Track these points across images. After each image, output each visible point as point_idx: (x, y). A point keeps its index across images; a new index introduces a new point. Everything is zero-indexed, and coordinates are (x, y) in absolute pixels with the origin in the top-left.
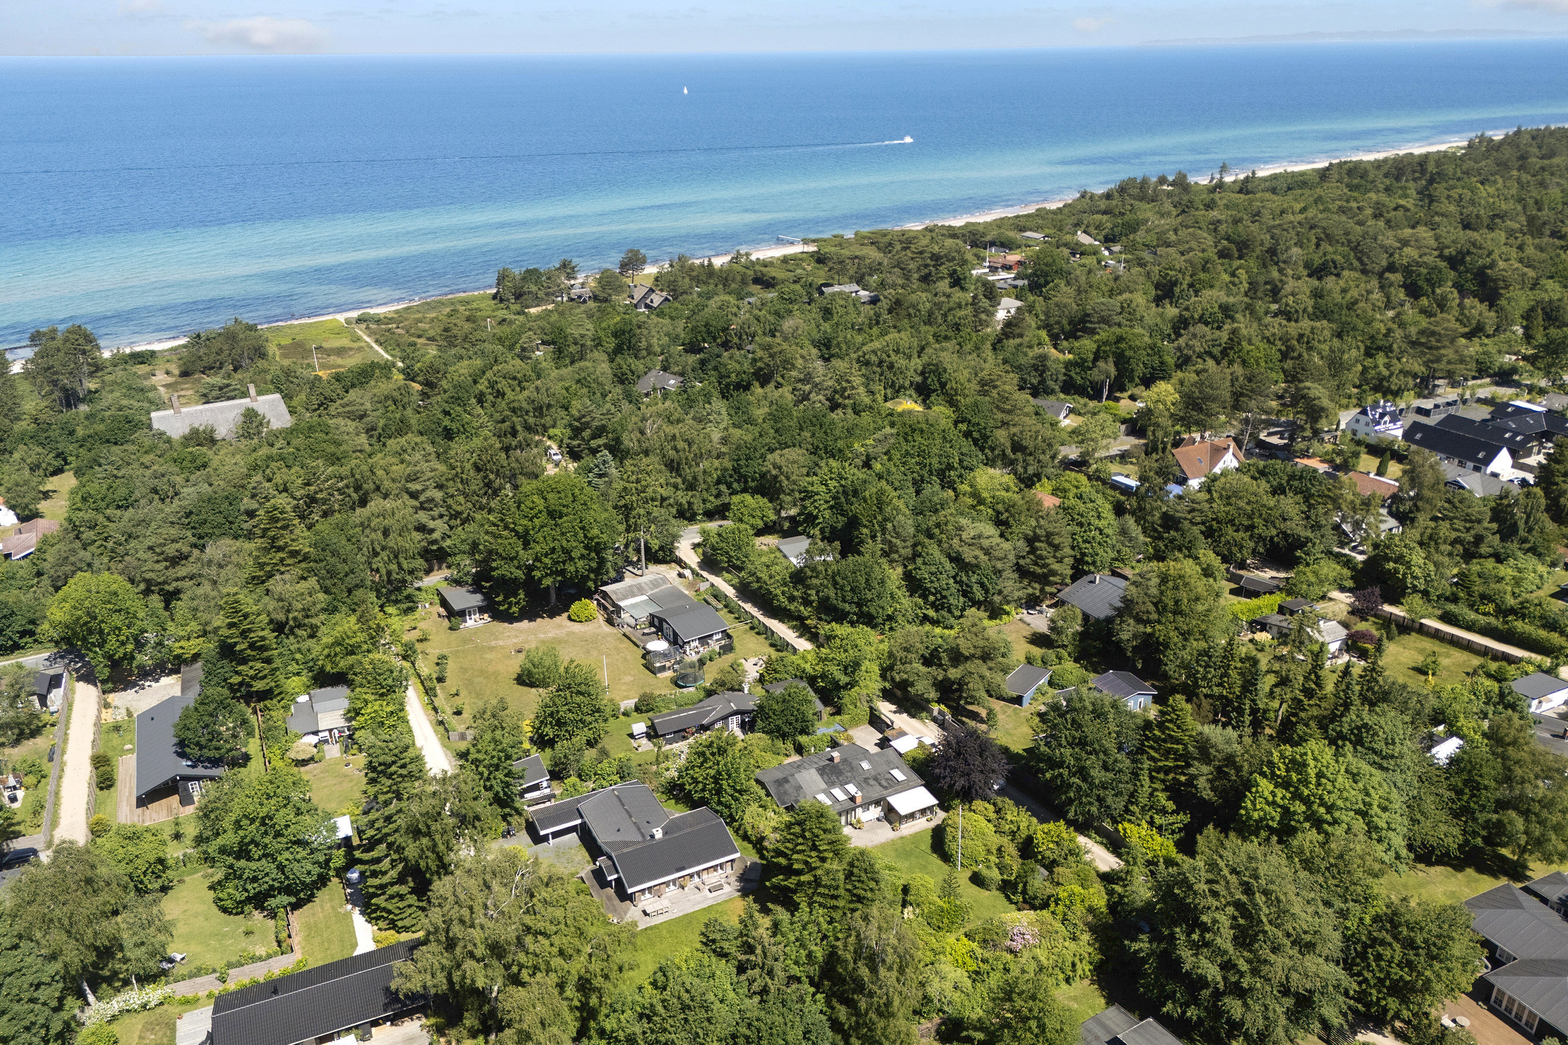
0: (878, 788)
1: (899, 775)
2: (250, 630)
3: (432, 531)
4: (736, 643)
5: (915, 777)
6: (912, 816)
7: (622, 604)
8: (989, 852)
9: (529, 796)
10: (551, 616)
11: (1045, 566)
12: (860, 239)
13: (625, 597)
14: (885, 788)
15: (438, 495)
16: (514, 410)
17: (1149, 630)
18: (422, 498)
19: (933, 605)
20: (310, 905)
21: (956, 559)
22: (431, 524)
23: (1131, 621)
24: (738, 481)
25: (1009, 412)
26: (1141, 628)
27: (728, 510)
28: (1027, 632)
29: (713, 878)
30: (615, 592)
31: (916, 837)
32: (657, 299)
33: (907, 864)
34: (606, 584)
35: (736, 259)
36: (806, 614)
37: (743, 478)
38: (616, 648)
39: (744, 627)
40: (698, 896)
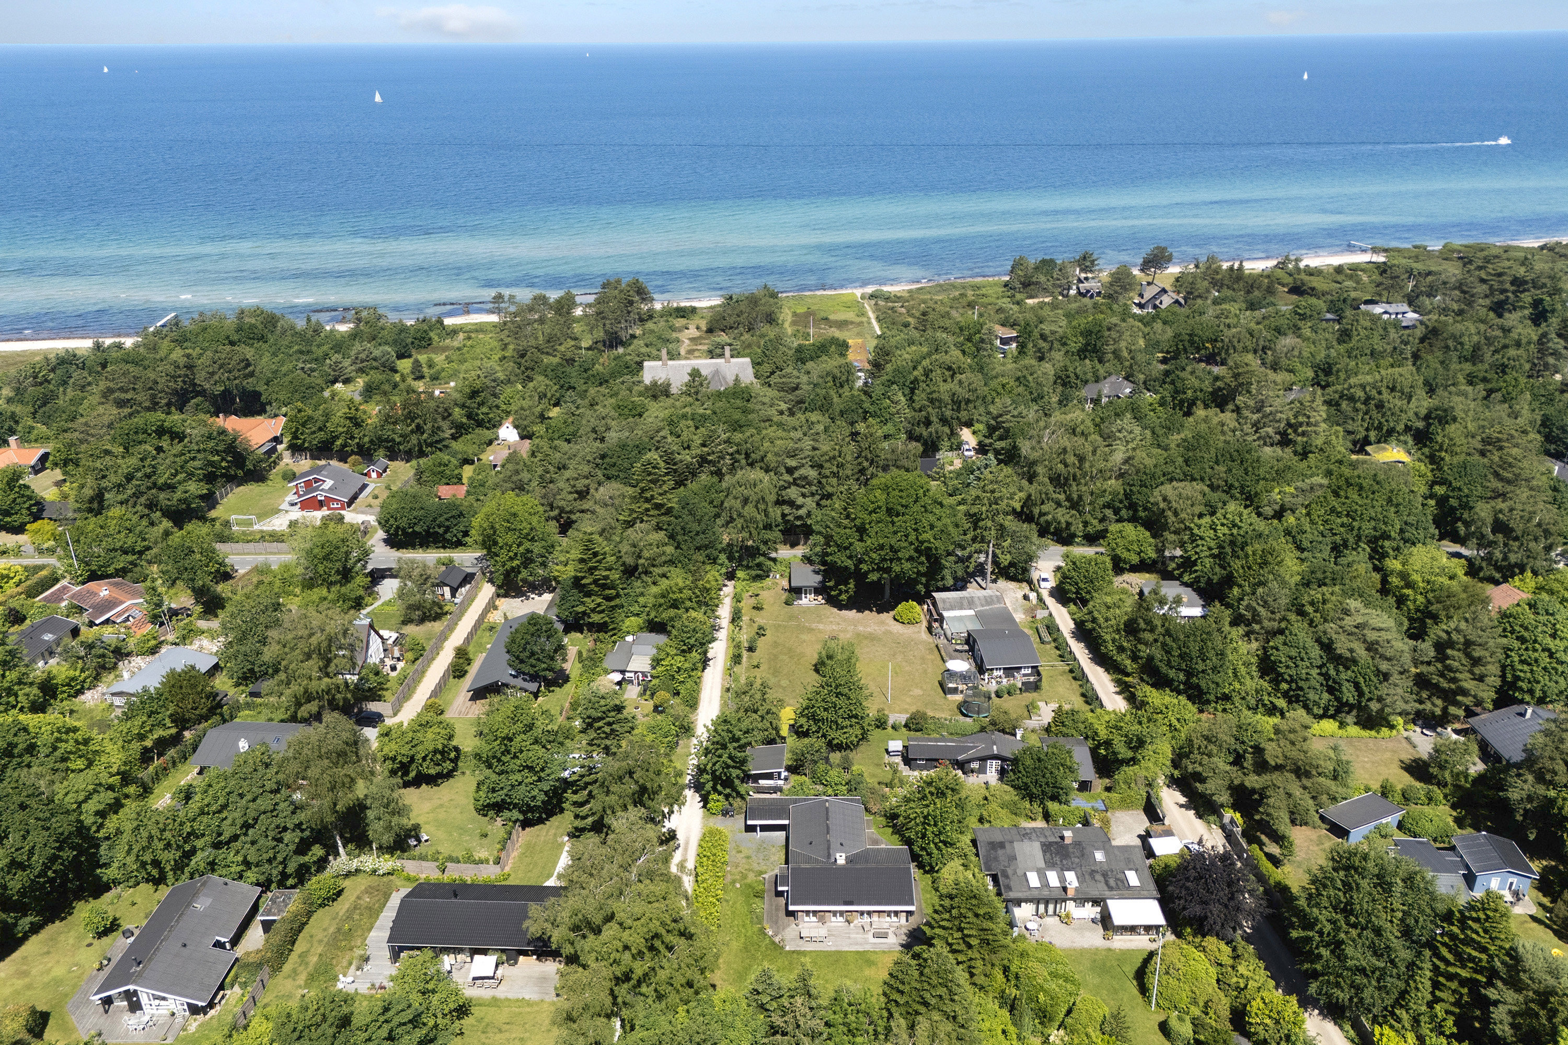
0: (1102, 886)
1: (1133, 878)
2: (595, 568)
3: (799, 507)
4: (1044, 683)
5: (1152, 886)
6: (1132, 929)
7: (946, 614)
8: (1195, 1002)
9: (763, 782)
10: (879, 612)
11: (1454, 680)
12: (1446, 254)
13: (952, 608)
14: (1111, 888)
15: (813, 474)
16: (932, 401)
17: (1552, 793)
18: (796, 475)
19: (1285, 695)
20: (541, 826)
21: (1327, 647)
22: (800, 501)
23: (1530, 778)
24: (1128, 508)
25: (1509, 482)
26: (1541, 790)
27: (1104, 537)
28: (1407, 755)
29: (885, 922)
30: (944, 601)
31: (1126, 954)
32: (1166, 301)
33: (1097, 981)
34: (939, 590)
35: (1281, 266)
36: (1129, 670)
37: (1132, 506)
38: (923, 659)
39: (1062, 667)
40: (859, 936)
